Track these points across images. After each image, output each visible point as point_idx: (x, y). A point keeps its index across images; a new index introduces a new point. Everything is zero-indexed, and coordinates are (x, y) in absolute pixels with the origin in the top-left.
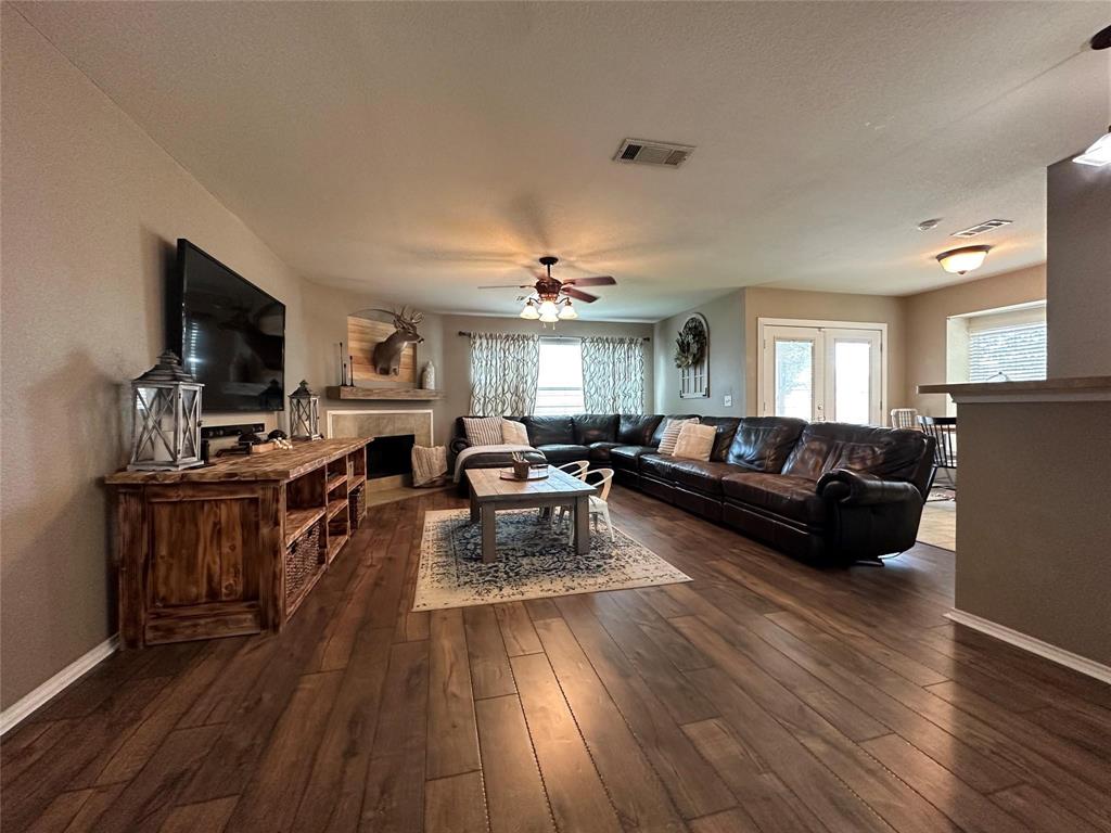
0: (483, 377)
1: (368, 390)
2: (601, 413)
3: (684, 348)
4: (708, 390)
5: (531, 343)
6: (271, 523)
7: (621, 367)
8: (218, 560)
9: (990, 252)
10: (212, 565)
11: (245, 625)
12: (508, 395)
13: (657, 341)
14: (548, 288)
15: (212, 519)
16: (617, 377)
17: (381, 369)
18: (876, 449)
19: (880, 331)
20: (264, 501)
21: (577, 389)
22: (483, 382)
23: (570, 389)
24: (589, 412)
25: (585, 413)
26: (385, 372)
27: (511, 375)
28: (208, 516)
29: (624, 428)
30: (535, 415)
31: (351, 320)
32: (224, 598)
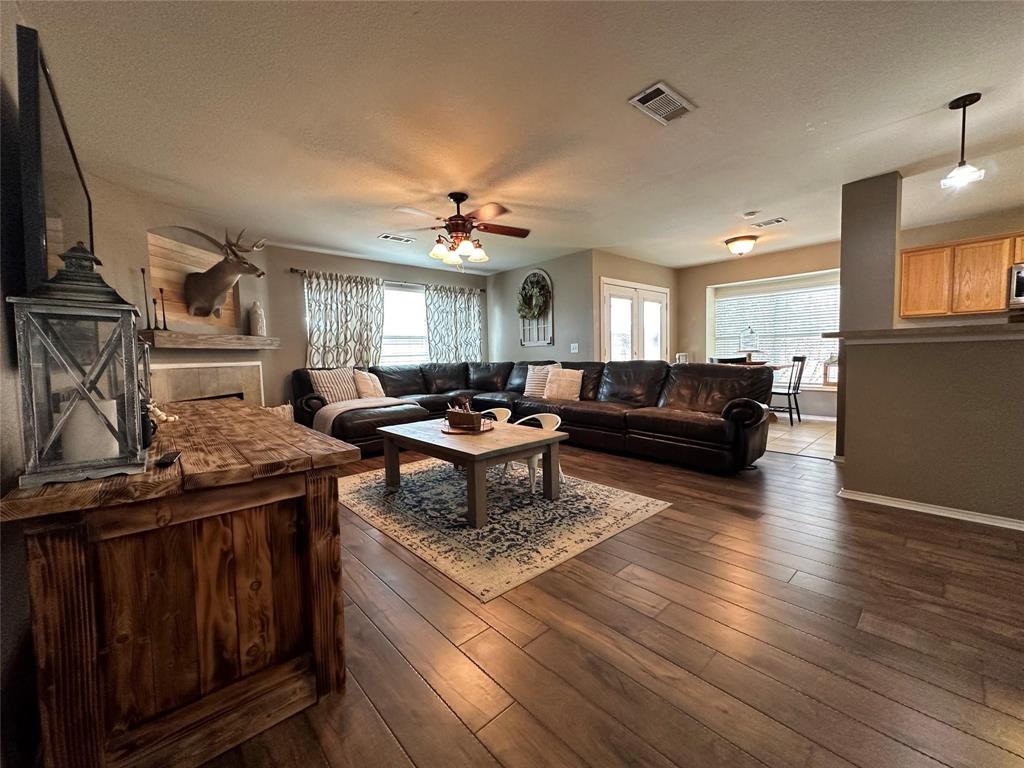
0: (322, 324)
1: (193, 336)
2: (445, 362)
3: (527, 300)
4: (553, 339)
5: (375, 287)
6: (329, 531)
7: (461, 316)
8: (232, 612)
9: (758, 240)
10: (223, 624)
11: (293, 699)
12: (351, 344)
13: (491, 293)
14: (459, 227)
15: (218, 546)
16: (458, 326)
17: (197, 309)
18: (743, 382)
19: (665, 292)
20: (316, 499)
21: (422, 338)
22: (322, 328)
23: (414, 338)
24: (434, 361)
25: (430, 362)
26: (204, 312)
27: (353, 323)
28: (211, 541)
29: (473, 376)
30: (380, 365)
31: (152, 238)
32: (245, 671)
